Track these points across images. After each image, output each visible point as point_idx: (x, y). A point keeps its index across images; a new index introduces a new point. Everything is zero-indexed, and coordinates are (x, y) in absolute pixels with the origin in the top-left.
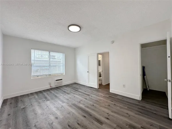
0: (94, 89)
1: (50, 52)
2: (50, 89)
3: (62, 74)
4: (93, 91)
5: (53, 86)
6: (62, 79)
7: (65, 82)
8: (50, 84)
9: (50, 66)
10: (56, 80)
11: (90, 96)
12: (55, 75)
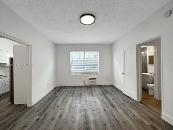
0: (131, 101)
1: (84, 52)
2: (84, 86)
3: (97, 74)
4: (125, 103)
5: (87, 84)
6: (95, 79)
7: (99, 83)
8: (84, 82)
9: (85, 64)
10: (90, 79)
11: (114, 109)
12: (89, 74)
